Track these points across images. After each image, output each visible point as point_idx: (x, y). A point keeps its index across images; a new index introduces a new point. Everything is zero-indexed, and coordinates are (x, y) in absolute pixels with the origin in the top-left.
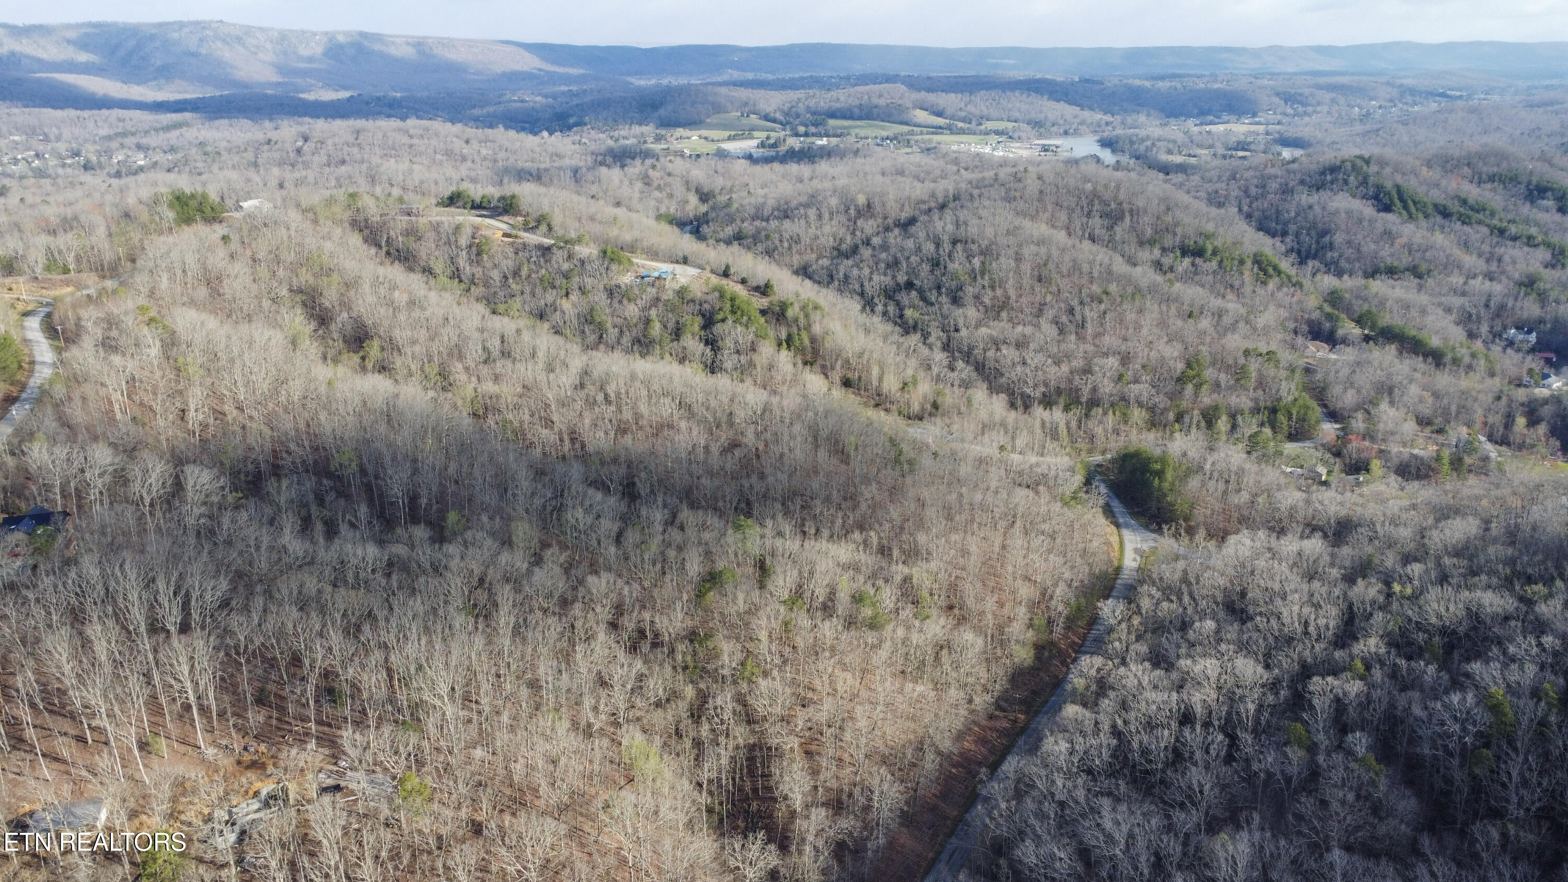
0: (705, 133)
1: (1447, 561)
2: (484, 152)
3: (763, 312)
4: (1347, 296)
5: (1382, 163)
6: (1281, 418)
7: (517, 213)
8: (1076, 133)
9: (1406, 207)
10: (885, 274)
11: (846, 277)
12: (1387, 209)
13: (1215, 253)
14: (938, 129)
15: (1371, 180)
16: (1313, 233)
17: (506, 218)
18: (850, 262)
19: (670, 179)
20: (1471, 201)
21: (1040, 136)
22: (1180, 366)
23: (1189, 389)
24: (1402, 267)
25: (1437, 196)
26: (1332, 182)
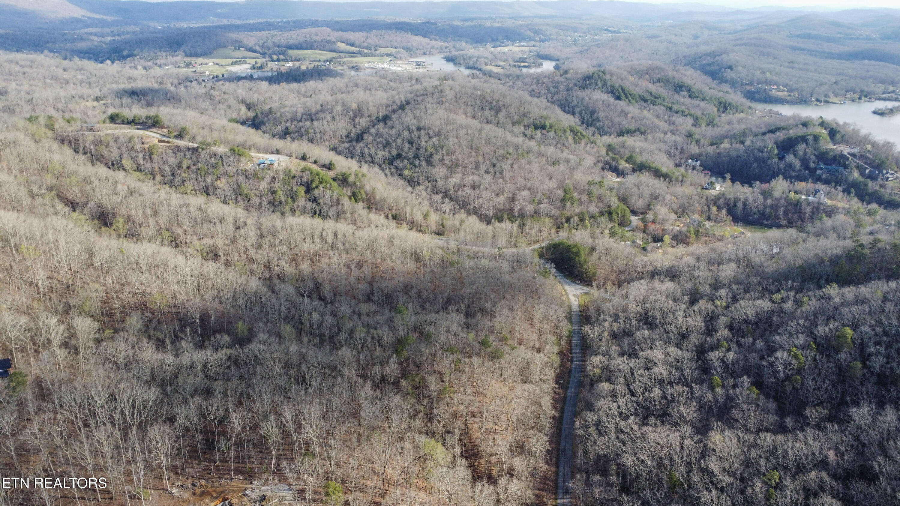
0: (216, 61)
1: (734, 287)
2: (79, 77)
3: (334, 179)
4: (617, 147)
5: (612, 74)
6: (614, 216)
7: (161, 127)
8: (430, 53)
9: (627, 97)
10: (384, 150)
11: (362, 153)
12: (618, 98)
13: (551, 127)
14: (353, 54)
15: (608, 83)
16: (588, 112)
17: (155, 130)
18: (361, 145)
19: (226, 96)
20: (654, 93)
21: (411, 56)
22: (560, 193)
23: (568, 204)
24: (633, 129)
25: (638, 91)
26: (590, 84)
